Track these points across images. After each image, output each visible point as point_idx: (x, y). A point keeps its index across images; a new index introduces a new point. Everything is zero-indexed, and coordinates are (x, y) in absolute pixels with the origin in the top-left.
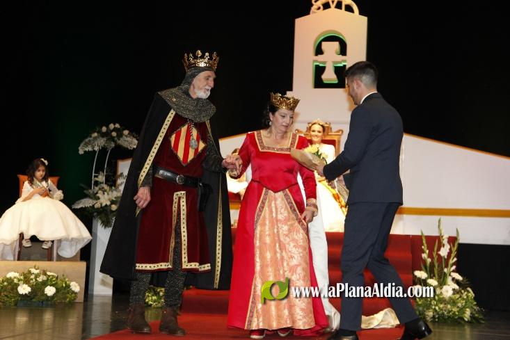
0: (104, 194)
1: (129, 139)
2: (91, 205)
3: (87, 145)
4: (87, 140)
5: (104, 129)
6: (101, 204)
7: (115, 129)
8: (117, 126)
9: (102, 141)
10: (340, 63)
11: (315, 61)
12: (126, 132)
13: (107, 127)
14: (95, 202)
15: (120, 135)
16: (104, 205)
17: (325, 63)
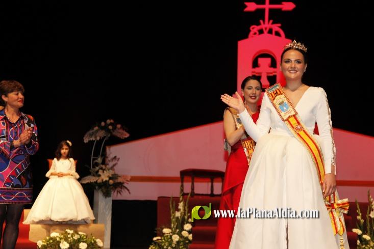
0: (103, 172)
1: (121, 131)
2: (95, 181)
3: (91, 135)
4: (91, 132)
5: (103, 124)
6: (102, 180)
7: (111, 124)
8: (112, 121)
9: (102, 132)
10: (271, 73)
11: (253, 72)
12: (119, 126)
13: (105, 122)
14: (97, 178)
15: (114, 128)
16: (104, 180)
17: (261, 73)
